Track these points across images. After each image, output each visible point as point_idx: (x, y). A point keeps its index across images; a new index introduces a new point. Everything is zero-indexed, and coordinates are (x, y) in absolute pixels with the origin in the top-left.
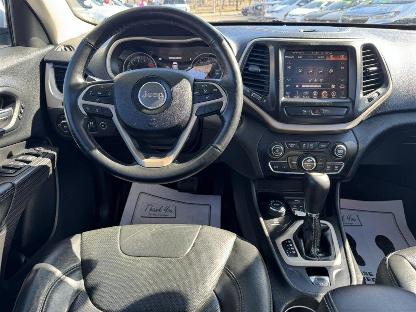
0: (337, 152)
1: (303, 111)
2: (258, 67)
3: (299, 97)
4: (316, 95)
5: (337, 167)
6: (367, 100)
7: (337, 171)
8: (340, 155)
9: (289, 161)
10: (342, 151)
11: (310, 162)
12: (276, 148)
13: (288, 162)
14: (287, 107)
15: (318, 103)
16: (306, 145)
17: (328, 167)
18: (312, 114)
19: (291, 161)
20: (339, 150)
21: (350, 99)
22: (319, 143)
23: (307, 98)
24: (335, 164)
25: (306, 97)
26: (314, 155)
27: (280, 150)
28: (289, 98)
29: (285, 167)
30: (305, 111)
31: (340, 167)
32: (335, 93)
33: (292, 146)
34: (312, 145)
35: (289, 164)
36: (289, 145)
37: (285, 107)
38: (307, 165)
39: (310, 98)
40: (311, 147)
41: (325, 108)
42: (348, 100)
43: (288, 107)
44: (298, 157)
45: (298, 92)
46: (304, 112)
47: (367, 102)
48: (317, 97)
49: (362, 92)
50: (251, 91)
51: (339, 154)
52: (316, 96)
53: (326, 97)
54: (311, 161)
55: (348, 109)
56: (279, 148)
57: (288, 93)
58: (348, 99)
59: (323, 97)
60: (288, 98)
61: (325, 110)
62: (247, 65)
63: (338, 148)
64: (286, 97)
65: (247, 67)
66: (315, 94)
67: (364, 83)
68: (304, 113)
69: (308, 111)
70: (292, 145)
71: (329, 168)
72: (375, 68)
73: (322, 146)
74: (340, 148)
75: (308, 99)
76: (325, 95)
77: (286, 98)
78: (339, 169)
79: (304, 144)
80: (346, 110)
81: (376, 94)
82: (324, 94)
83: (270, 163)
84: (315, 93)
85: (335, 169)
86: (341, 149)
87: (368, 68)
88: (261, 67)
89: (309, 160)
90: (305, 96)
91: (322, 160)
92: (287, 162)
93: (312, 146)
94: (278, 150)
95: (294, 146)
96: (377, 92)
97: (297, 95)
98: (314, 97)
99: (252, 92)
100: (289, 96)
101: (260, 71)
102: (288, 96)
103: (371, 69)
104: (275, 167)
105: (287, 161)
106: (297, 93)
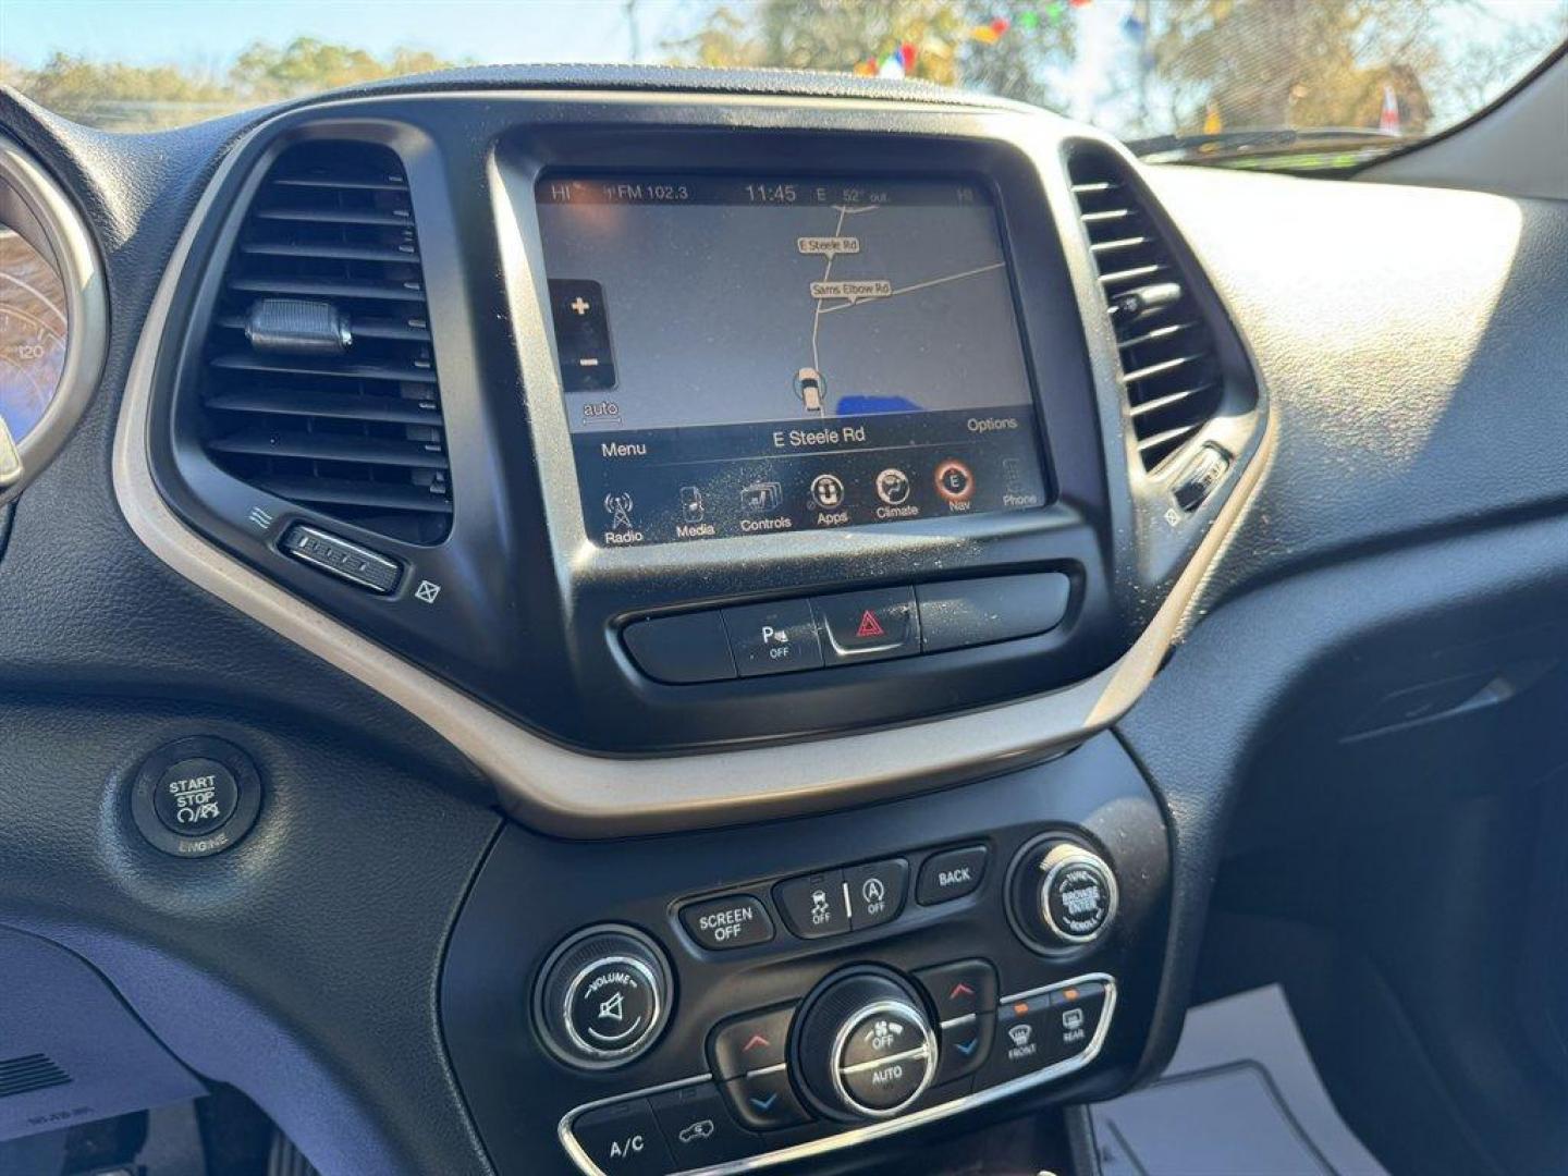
0: (1059, 910)
1: (767, 633)
2: (325, 308)
3: (711, 530)
4: (833, 499)
5: (1073, 1021)
6: (1173, 500)
7: (1078, 1047)
8: (1083, 926)
9: (726, 1070)
10: (1086, 899)
11: (890, 1040)
12: (594, 987)
13: (717, 1081)
14: (630, 622)
15: (863, 560)
16: (835, 902)
17: (1020, 1036)
18: (841, 652)
19: (743, 1060)
20: (1068, 889)
21: (1072, 501)
22: (919, 858)
23: (774, 530)
24: (1057, 1000)
25: (767, 524)
26: (905, 969)
27: (636, 999)
28: (634, 544)
29: (698, 1129)
30: (782, 636)
31: (1092, 1006)
32: (965, 473)
33: (726, 932)
34: (874, 888)
35: (733, 1087)
36: (705, 923)
37: (613, 626)
38: (870, 1072)
39: (792, 529)
40: (874, 909)
41: (923, 589)
42: (1058, 513)
43: (641, 619)
44: (791, 1012)
45: (696, 491)
46: (779, 645)
47: (1174, 515)
48: (844, 517)
49: (1135, 447)
50: (288, 515)
51: (1074, 925)
52: (837, 510)
53: (905, 512)
54: (897, 1028)
55: (1076, 580)
56: (619, 978)
57: (620, 506)
58: (1058, 505)
59: (889, 513)
60: (624, 545)
61: (924, 605)
62: (234, 303)
63: (1059, 877)
64: (609, 537)
65: (235, 324)
66: (828, 495)
67: (1132, 385)
68: (777, 653)
69: (799, 630)
70: (726, 925)
71: (1029, 1043)
72: (1169, 290)
73: (944, 880)
74: (1074, 877)
75: (783, 535)
76: (895, 497)
77: (612, 545)
78: (1090, 1027)
79: (819, 898)
80: (1061, 585)
81: (1213, 456)
82: (886, 488)
83: (573, 1129)
84: (827, 489)
85: (1068, 1038)
86: (1083, 876)
87: (1132, 292)
88: (350, 311)
89: (881, 1027)
90: (755, 517)
91: (968, 990)
92: (709, 1076)
93: (874, 900)
94: (618, 999)
95: (745, 923)
96: (1210, 445)
97: (696, 513)
98: (821, 518)
99: (300, 522)
100: (635, 530)
101: (347, 337)
102: (622, 529)
103: (1151, 293)
104: (615, 1149)
105: (713, 1067)
106: (690, 498)
